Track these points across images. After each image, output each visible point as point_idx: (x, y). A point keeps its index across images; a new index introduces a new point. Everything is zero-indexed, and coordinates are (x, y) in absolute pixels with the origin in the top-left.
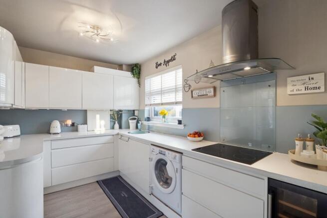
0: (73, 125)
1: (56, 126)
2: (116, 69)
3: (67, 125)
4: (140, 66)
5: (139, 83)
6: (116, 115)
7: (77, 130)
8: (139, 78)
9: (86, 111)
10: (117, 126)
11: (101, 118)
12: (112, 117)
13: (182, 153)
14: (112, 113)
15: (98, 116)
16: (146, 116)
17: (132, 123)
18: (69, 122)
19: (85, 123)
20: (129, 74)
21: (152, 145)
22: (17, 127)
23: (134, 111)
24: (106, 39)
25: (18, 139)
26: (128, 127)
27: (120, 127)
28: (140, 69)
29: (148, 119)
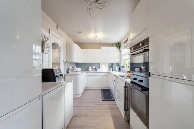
0: (95, 68)
1: (90, 69)
2: (110, 46)
3: (93, 69)
4: (120, 43)
5: (120, 50)
6: (111, 65)
7: (96, 71)
8: (120, 49)
9: (99, 63)
10: (111, 69)
11: (105, 66)
12: (109, 66)
13: (117, 77)
14: (109, 64)
15: (104, 66)
16: (122, 65)
17: (117, 69)
18: (94, 67)
19: (99, 68)
20: (116, 47)
21: (114, 75)
22: (81, 68)
23: (118, 63)
24: (99, 39)
25: (81, 72)
26: (116, 70)
27: (113, 70)
28: (120, 45)
29: (123, 67)
